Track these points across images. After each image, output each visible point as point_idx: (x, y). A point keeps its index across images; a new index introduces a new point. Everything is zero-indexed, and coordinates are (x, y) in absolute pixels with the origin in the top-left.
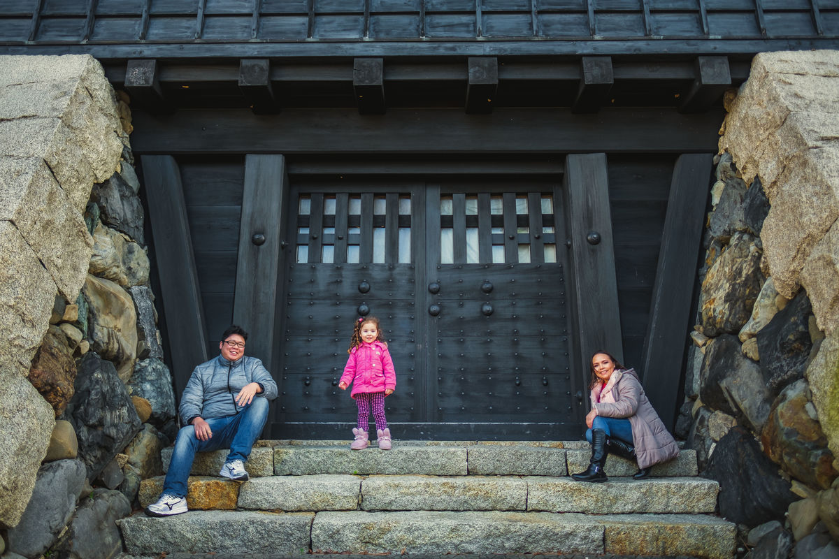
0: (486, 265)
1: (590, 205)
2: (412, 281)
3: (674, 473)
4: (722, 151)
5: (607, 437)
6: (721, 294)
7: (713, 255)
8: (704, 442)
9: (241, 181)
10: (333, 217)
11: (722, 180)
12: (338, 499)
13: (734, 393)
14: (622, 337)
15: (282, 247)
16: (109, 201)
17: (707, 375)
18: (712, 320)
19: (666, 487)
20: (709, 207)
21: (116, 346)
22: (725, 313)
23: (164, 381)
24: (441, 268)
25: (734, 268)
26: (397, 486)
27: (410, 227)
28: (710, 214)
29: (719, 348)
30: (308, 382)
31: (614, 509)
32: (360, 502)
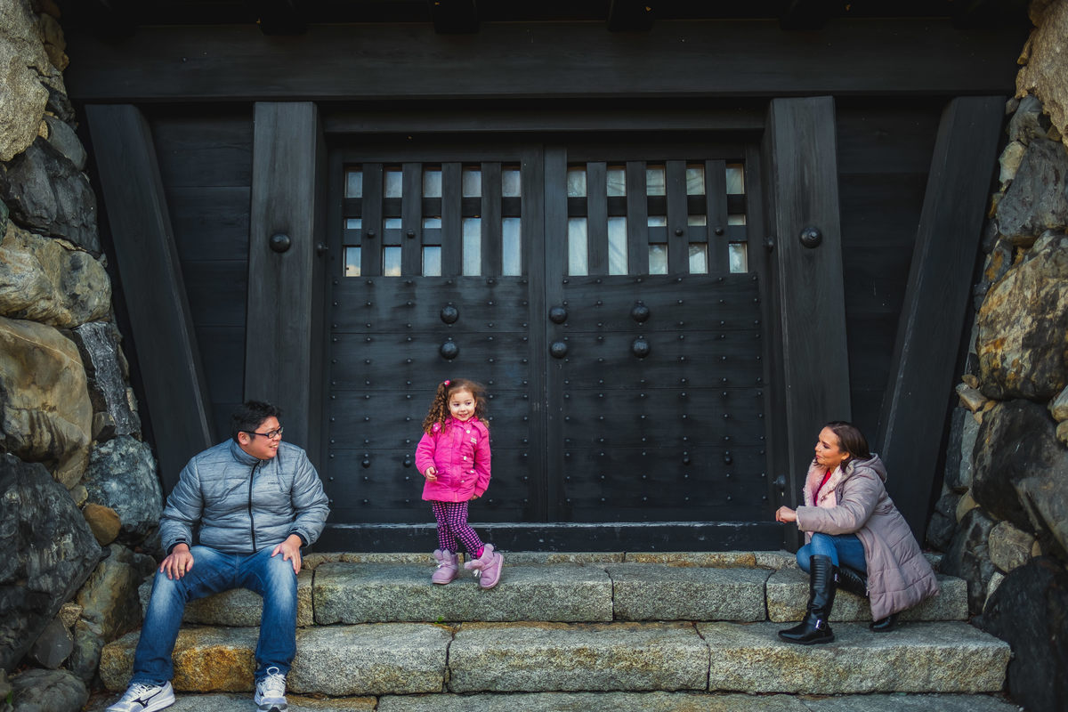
0: (638, 278)
1: (807, 182)
2: (523, 304)
3: (932, 617)
4: (1022, 92)
5: (835, 569)
6: (1017, 333)
7: (998, 264)
8: (979, 568)
9: (247, 145)
10: (398, 201)
11: (1018, 140)
12: (412, 677)
13: (1043, 505)
14: (851, 391)
15: (319, 254)
16: (26, 190)
17: (988, 461)
18: (999, 375)
19: (927, 653)
20: (995, 184)
21: (47, 437)
22: (1022, 366)
23: (142, 470)
24: (569, 282)
25: (1043, 293)
26: (505, 654)
27: (519, 217)
28: (996, 198)
29: (1012, 421)
30: (367, 462)
31: (844, 687)
32: (447, 681)
